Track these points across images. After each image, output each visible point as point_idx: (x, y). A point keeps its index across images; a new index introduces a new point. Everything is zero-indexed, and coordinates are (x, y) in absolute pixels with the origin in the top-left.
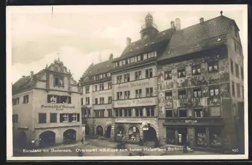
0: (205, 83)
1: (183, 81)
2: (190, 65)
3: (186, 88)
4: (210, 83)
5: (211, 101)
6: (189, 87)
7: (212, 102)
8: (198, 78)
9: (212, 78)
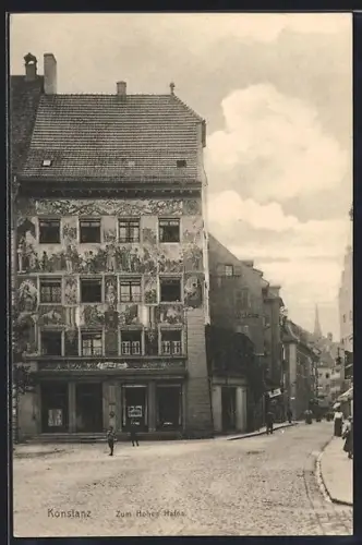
0: (151, 266)
1: (95, 253)
2: (114, 214)
3: (103, 274)
4: (162, 270)
5: (162, 316)
6: (109, 273)
7: (165, 318)
8: (132, 252)
9: (167, 258)
